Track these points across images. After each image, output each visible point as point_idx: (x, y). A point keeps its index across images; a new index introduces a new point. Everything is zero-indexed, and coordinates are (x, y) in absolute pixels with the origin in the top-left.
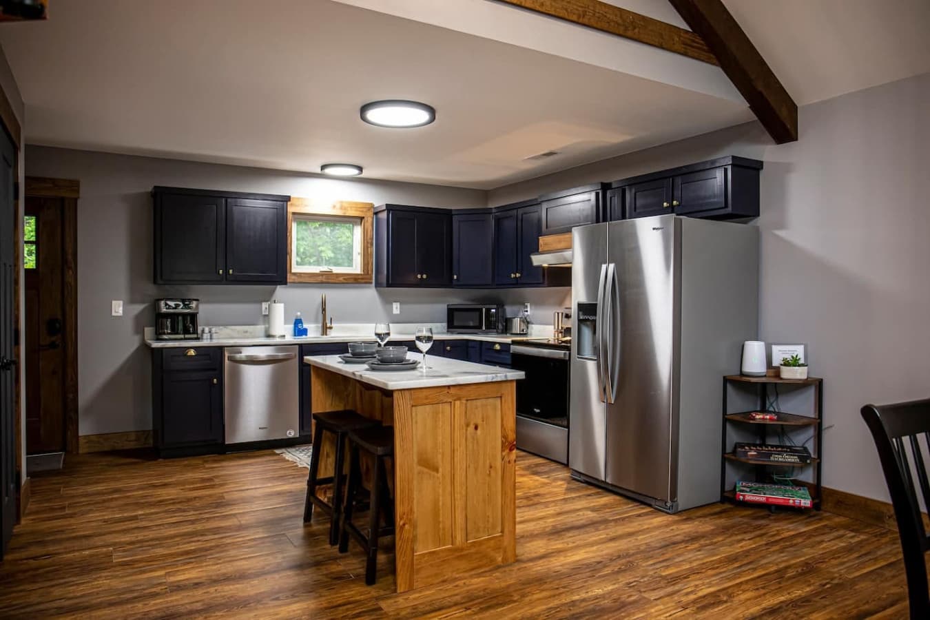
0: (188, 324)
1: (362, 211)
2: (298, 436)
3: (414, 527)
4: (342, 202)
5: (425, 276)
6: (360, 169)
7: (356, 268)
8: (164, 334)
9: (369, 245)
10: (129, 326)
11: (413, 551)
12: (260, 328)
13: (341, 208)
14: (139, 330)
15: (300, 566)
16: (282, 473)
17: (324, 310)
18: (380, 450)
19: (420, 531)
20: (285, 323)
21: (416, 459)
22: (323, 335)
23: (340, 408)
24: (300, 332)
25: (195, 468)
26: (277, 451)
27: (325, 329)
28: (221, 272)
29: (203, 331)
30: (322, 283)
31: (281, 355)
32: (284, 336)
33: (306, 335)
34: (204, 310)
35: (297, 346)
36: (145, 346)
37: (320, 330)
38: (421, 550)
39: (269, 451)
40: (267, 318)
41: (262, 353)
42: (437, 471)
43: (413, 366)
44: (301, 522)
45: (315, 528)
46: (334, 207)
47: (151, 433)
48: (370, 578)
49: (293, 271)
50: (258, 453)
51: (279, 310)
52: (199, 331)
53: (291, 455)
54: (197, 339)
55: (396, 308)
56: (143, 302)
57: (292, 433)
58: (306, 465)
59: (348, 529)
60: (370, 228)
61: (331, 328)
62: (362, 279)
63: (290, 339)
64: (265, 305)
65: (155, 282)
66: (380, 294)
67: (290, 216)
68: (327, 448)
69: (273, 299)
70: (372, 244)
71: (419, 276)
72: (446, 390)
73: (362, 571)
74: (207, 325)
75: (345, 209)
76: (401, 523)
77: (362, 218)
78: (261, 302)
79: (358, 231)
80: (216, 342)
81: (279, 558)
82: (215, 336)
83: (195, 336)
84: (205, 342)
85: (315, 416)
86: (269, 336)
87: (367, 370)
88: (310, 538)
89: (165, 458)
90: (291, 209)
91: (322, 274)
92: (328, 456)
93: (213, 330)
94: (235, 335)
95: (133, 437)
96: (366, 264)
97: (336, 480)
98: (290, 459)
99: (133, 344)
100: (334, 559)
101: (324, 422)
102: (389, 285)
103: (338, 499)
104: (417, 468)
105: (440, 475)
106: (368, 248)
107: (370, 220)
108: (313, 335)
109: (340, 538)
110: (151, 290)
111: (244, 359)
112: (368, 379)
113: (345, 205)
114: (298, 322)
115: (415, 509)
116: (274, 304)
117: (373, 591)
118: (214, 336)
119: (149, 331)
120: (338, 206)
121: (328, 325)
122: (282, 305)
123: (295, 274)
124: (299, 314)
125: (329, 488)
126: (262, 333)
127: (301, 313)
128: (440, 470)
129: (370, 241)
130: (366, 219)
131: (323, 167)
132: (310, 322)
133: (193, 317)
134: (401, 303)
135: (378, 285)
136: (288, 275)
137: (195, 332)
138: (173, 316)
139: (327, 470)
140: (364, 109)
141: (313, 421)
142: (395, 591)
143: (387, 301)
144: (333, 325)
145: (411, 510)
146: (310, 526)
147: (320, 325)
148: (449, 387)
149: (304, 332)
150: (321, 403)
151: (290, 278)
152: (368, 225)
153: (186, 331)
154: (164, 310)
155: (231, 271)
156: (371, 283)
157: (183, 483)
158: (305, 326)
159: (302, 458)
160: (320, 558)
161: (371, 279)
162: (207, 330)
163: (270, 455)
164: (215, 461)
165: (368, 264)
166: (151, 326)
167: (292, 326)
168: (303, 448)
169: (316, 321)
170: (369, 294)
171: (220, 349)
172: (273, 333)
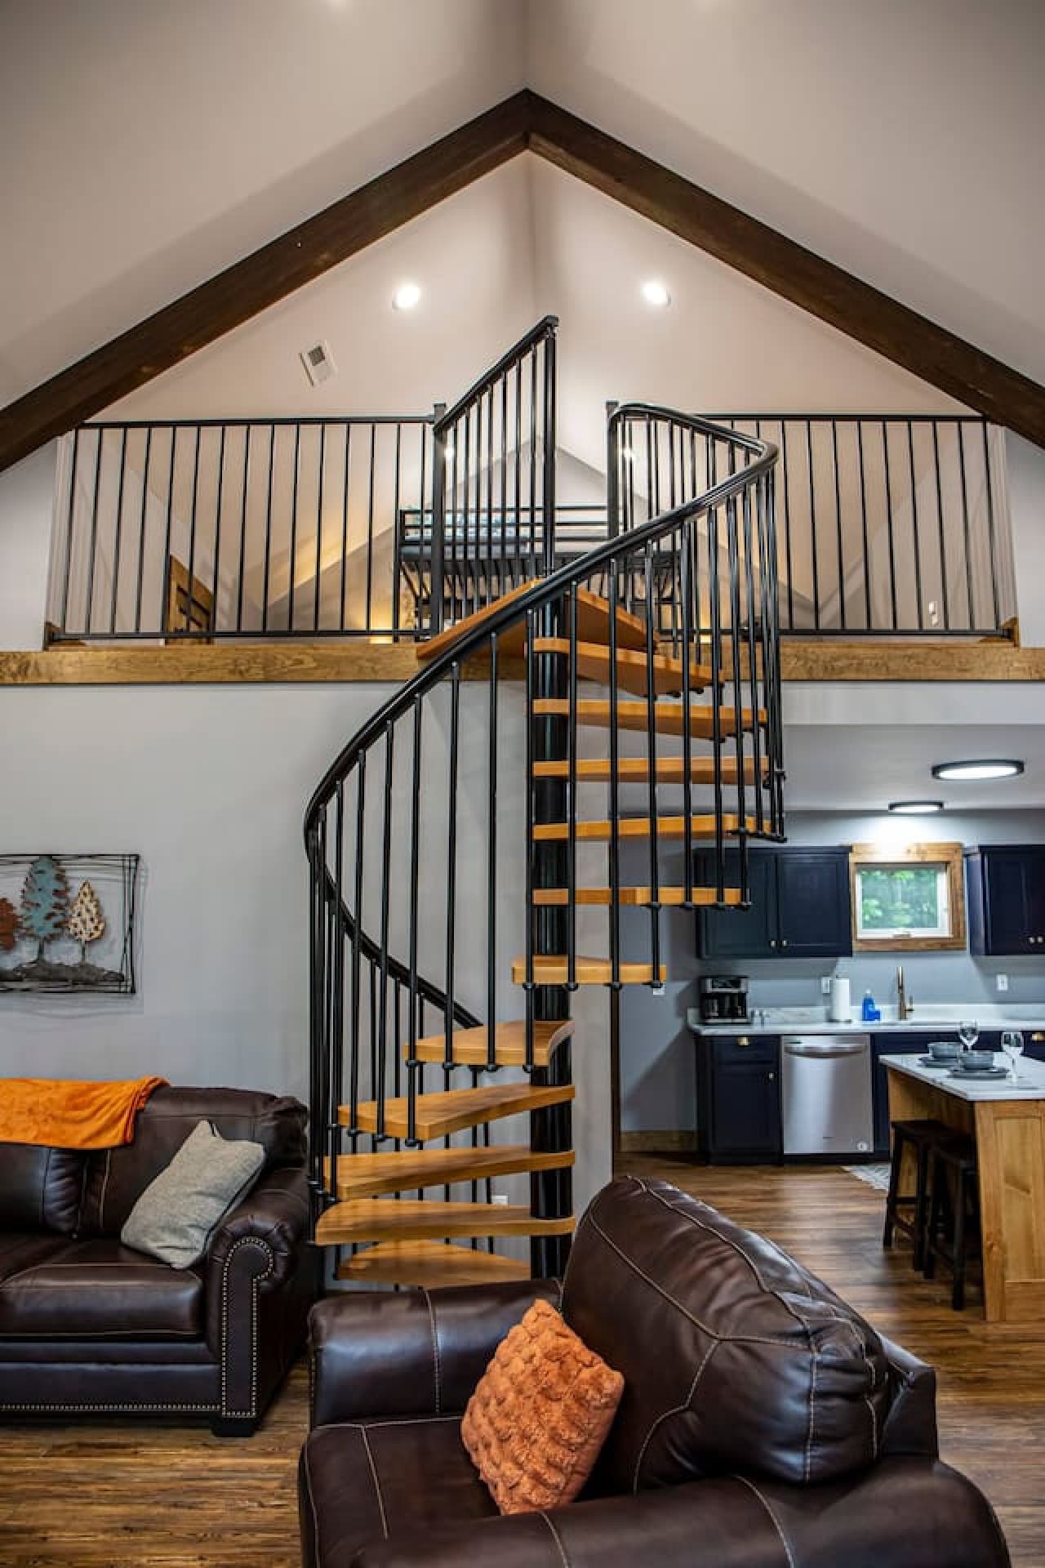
0: (735, 1007)
1: (948, 854)
2: (872, 1150)
3: (1004, 1249)
4: (918, 845)
5: (1040, 940)
6: (941, 804)
7: (943, 930)
8: (709, 1017)
9: (959, 898)
10: (671, 1007)
11: (1003, 1278)
12: (820, 1010)
13: (919, 852)
14: (682, 1013)
15: (881, 1284)
16: (855, 1193)
17: (901, 987)
18: (963, 1164)
19: (1011, 1255)
20: (852, 1003)
21: (1002, 1176)
22: (901, 1018)
23: (922, 1116)
24: (871, 1015)
25: (752, 1178)
26: (847, 1168)
27: (903, 1012)
28: (773, 943)
29: (753, 1014)
30: (898, 951)
31: (847, 1046)
32: (849, 1021)
33: (879, 1018)
34: (753, 988)
35: (868, 1037)
36: (688, 1032)
37: (897, 1011)
38: (1012, 1277)
39: (835, 1168)
40: (828, 997)
41: (825, 1044)
42: (1028, 1191)
43: (1002, 1074)
44: (880, 1245)
45: (896, 1252)
46: (909, 851)
47: (696, 1135)
48: (958, 1303)
49: (860, 936)
50: (825, 1168)
51: (843, 987)
52: (749, 1014)
53: (863, 1174)
54: (748, 1024)
55: (1002, 983)
56: (684, 979)
57: (864, 1147)
58: (882, 1187)
59: (933, 1251)
60: (959, 875)
61: (911, 1010)
62: (953, 944)
63: (858, 1025)
64: (825, 981)
65: (699, 955)
66: (979, 964)
67: (852, 868)
68: (908, 1163)
69: (836, 972)
70: (963, 896)
71: (1032, 940)
72: (1034, 1103)
73: (950, 1298)
74: (759, 1006)
75: (924, 853)
76: (989, 1243)
77: (947, 863)
78: (820, 978)
79: (942, 881)
80: (770, 1029)
81: (858, 1274)
82: (768, 1020)
83: (744, 1020)
84: (756, 1029)
85: (894, 1124)
86: (831, 1020)
87: (948, 1077)
88: (891, 1261)
89: (719, 1164)
90: (853, 859)
91: (896, 940)
92: (910, 1172)
93: (764, 1013)
94: (791, 1019)
95: (675, 1138)
96: (956, 925)
97: (919, 1201)
98: (864, 1179)
99: (674, 1028)
100: (918, 1283)
101: (905, 1131)
102: (988, 954)
103: (921, 1220)
104: (1004, 1186)
105: (1031, 1195)
106: (957, 902)
107: (958, 865)
108: (888, 1020)
109: (926, 1264)
110: (694, 966)
111: (802, 1050)
112: (949, 1087)
113: (923, 848)
114: (868, 1002)
115: (1004, 1230)
116: (837, 981)
117: (959, 1316)
118: (766, 1019)
119: (692, 1014)
120: (914, 849)
121: (908, 1006)
122: (847, 982)
123: (861, 941)
124: (868, 992)
125: (912, 1211)
126: (823, 1017)
127: (872, 991)
128: (1032, 1190)
129: (959, 892)
130: (952, 865)
131: (892, 806)
132: (883, 1002)
133: (742, 997)
134: (1009, 976)
135: (974, 951)
136: (854, 942)
137: (744, 1015)
138: (720, 997)
139: (909, 1189)
140: (936, 770)
141: (892, 1131)
142: (985, 1318)
143: (989, 975)
144: (914, 1006)
145: (1000, 1232)
146: (891, 1250)
147: (897, 1006)
148: (1038, 1100)
149: (875, 1016)
150: (900, 1109)
151: (856, 946)
152: (957, 870)
153: (734, 1015)
154: (710, 990)
155: (785, 943)
156: (964, 949)
157: (742, 1193)
158: (877, 1007)
159: (878, 1178)
160: (904, 1280)
161: (964, 943)
162: (757, 1013)
163: (837, 1172)
164: (773, 1173)
165: (959, 925)
166: (695, 1007)
167: (860, 1007)
168: (880, 1166)
169: (891, 1002)
170: (963, 964)
171: (777, 1038)
172: (836, 1017)
